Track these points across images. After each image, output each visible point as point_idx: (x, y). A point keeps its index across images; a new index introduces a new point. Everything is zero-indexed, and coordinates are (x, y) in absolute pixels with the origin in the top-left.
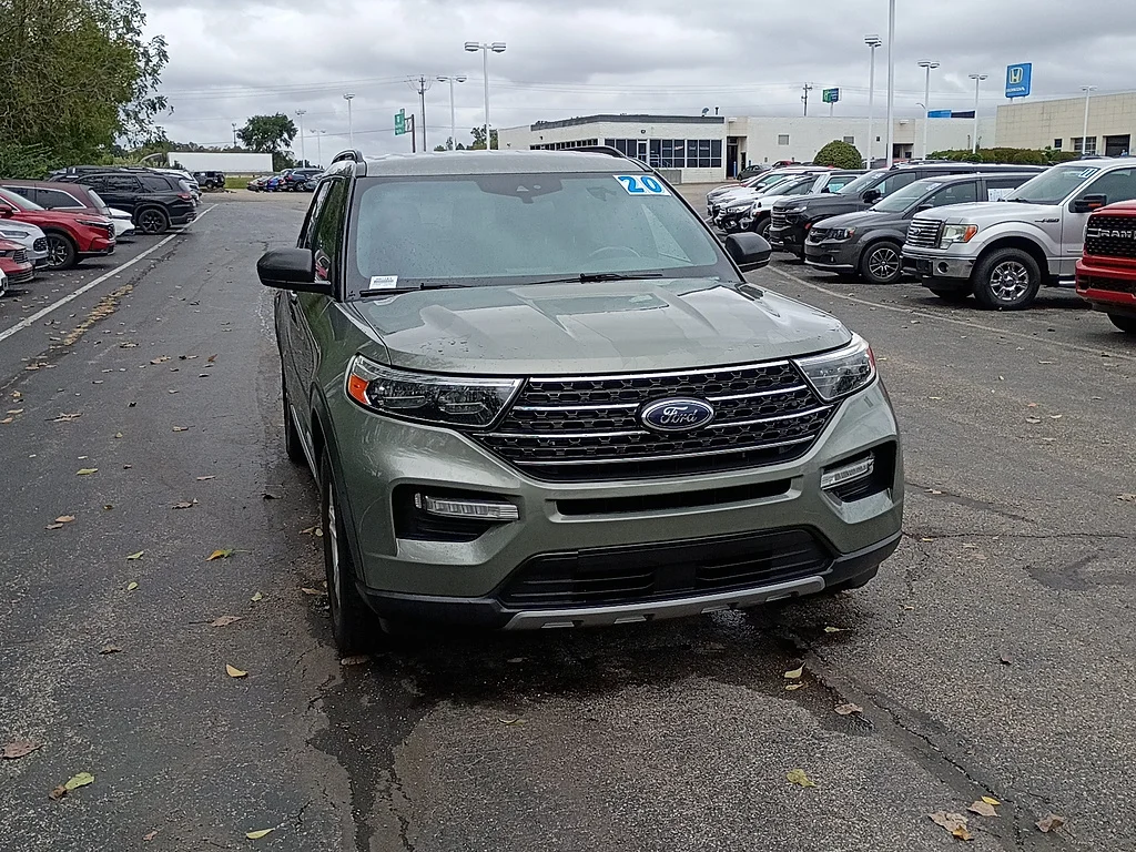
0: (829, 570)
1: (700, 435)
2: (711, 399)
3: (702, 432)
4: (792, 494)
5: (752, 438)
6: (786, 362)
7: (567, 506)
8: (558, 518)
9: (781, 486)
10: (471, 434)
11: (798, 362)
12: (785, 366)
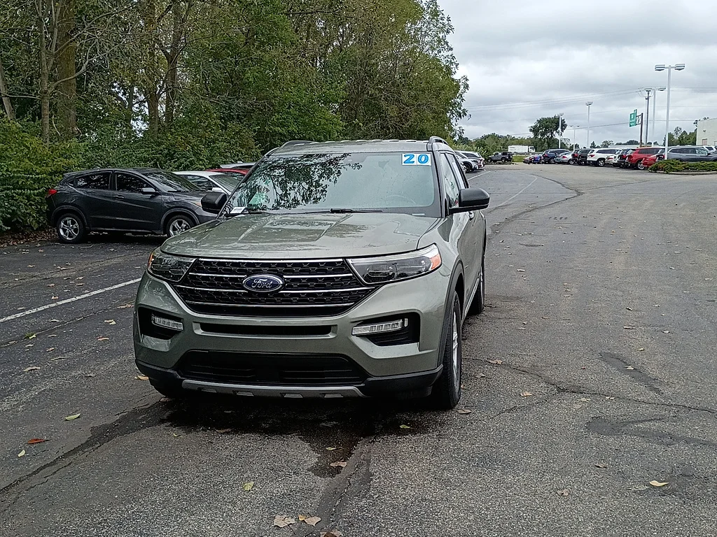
0: (362, 385)
1: (275, 296)
2: (285, 277)
3: (276, 294)
4: (331, 336)
5: (307, 301)
6: (341, 260)
7: (206, 327)
8: (199, 332)
9: (325, 330)
10: (173, 285)
11: (350, 261)
12: (340, 262)
